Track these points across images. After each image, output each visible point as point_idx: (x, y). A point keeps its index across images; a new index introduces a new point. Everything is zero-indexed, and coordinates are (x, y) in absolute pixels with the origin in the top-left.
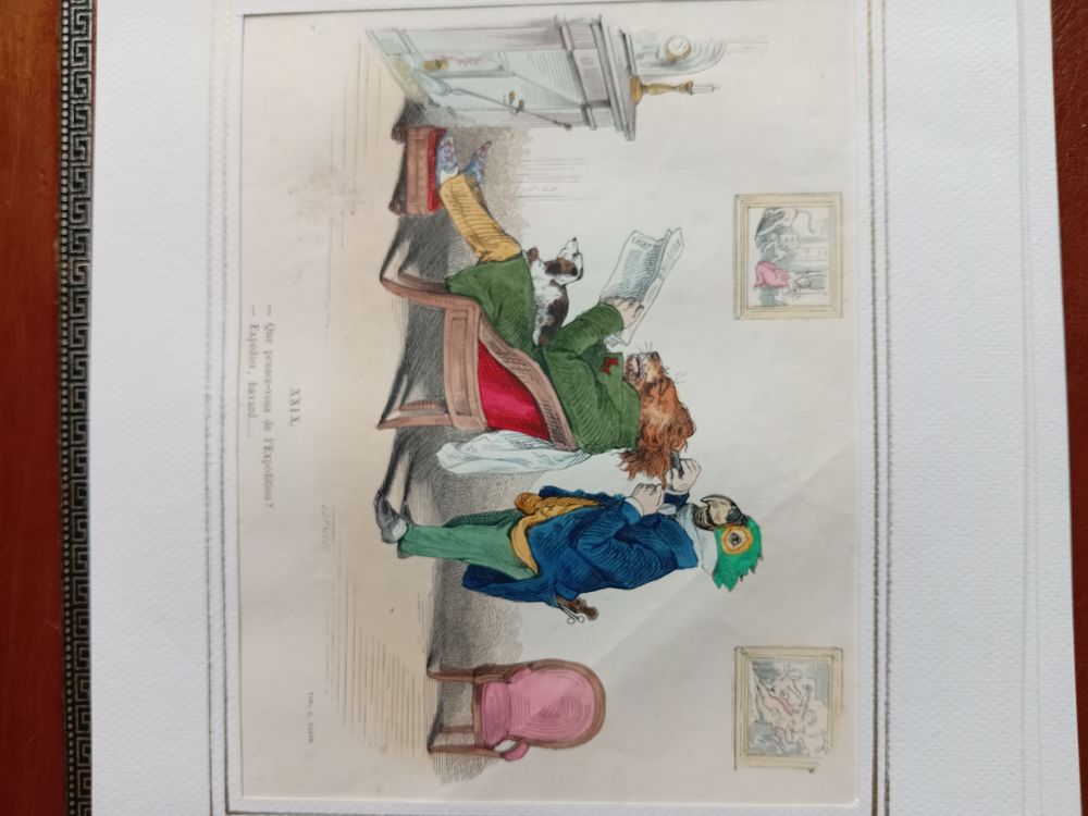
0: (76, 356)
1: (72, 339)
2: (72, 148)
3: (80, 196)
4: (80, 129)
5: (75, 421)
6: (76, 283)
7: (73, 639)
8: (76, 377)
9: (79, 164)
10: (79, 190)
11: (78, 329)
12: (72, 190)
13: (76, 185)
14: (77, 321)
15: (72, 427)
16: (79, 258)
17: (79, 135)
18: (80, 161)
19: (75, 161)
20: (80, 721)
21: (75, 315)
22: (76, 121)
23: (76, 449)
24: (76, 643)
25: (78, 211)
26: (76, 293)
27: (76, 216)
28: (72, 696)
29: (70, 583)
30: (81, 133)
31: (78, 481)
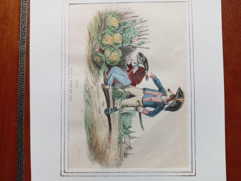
0: (22, 66)
1: (21, 62)
2: (22, 21)
3: (24, 32)
4: (24, 17)
5: (21, 80)
6: (22, 50)
7: (19, 127)
8: (22, 71)
9: (24, 25)
10: (24, 30)
11: (23, 60)
12: (22, 30)
13: (23, 29)
14: (22, 59)
15: (21, 81)
16: (23, 45)
17: (24, 19)
18: (24, 24)
19: (23, 24)
20: (20, 145)
21: (22, 57)
22: (23, 16)
23: (21, 86)
24: (20, 128)
25: (23, 35)
26: (22, 53)
27: (23, 36)
28: (18, 139)
29: (19, 115)
30: (25, 18)
31: (21, 93)
